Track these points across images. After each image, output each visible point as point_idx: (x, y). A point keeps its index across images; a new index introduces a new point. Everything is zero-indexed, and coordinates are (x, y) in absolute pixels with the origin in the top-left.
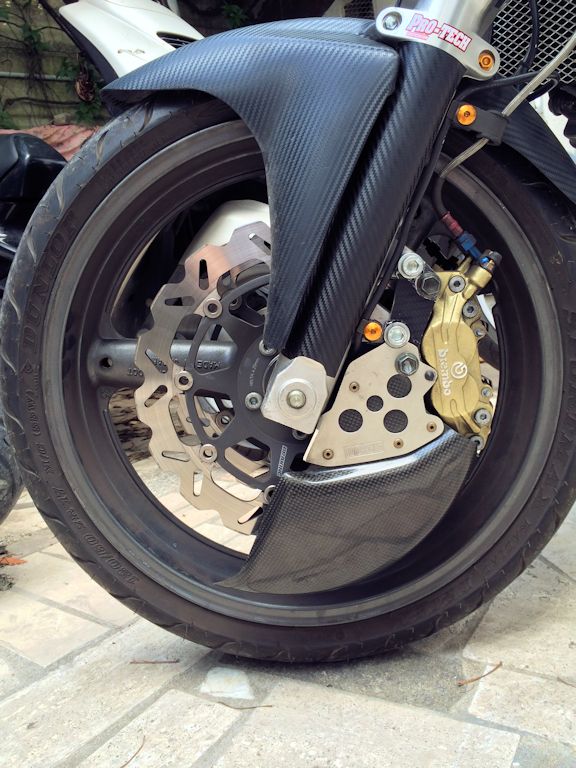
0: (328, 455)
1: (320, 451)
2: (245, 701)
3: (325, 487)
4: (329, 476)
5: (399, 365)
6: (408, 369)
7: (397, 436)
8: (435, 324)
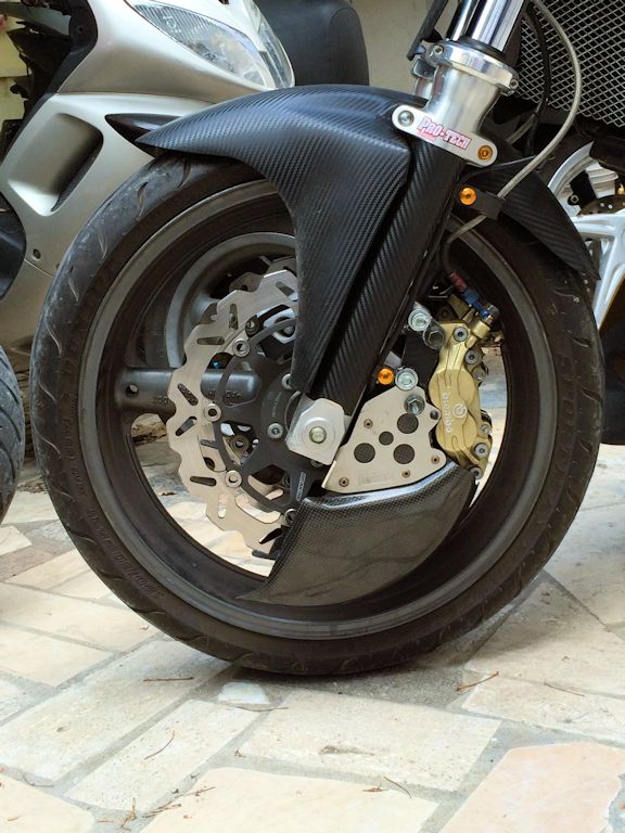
0: (344, 483)
1: (337, 480)
2: (262, 706)
3: (341, 511)
4: (344, 501)
5: (408, 406)
6: (415, 410)
7: (405, 467)
8: (440, 370)
